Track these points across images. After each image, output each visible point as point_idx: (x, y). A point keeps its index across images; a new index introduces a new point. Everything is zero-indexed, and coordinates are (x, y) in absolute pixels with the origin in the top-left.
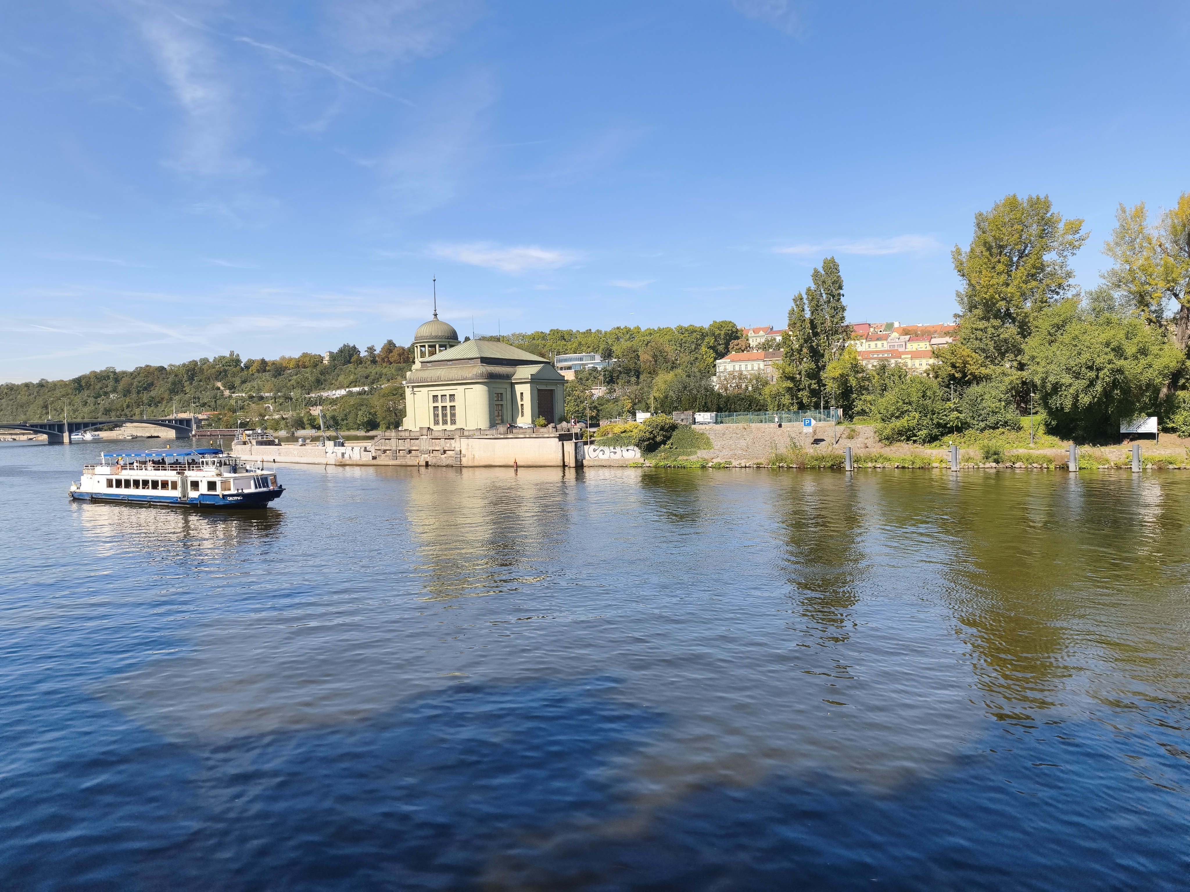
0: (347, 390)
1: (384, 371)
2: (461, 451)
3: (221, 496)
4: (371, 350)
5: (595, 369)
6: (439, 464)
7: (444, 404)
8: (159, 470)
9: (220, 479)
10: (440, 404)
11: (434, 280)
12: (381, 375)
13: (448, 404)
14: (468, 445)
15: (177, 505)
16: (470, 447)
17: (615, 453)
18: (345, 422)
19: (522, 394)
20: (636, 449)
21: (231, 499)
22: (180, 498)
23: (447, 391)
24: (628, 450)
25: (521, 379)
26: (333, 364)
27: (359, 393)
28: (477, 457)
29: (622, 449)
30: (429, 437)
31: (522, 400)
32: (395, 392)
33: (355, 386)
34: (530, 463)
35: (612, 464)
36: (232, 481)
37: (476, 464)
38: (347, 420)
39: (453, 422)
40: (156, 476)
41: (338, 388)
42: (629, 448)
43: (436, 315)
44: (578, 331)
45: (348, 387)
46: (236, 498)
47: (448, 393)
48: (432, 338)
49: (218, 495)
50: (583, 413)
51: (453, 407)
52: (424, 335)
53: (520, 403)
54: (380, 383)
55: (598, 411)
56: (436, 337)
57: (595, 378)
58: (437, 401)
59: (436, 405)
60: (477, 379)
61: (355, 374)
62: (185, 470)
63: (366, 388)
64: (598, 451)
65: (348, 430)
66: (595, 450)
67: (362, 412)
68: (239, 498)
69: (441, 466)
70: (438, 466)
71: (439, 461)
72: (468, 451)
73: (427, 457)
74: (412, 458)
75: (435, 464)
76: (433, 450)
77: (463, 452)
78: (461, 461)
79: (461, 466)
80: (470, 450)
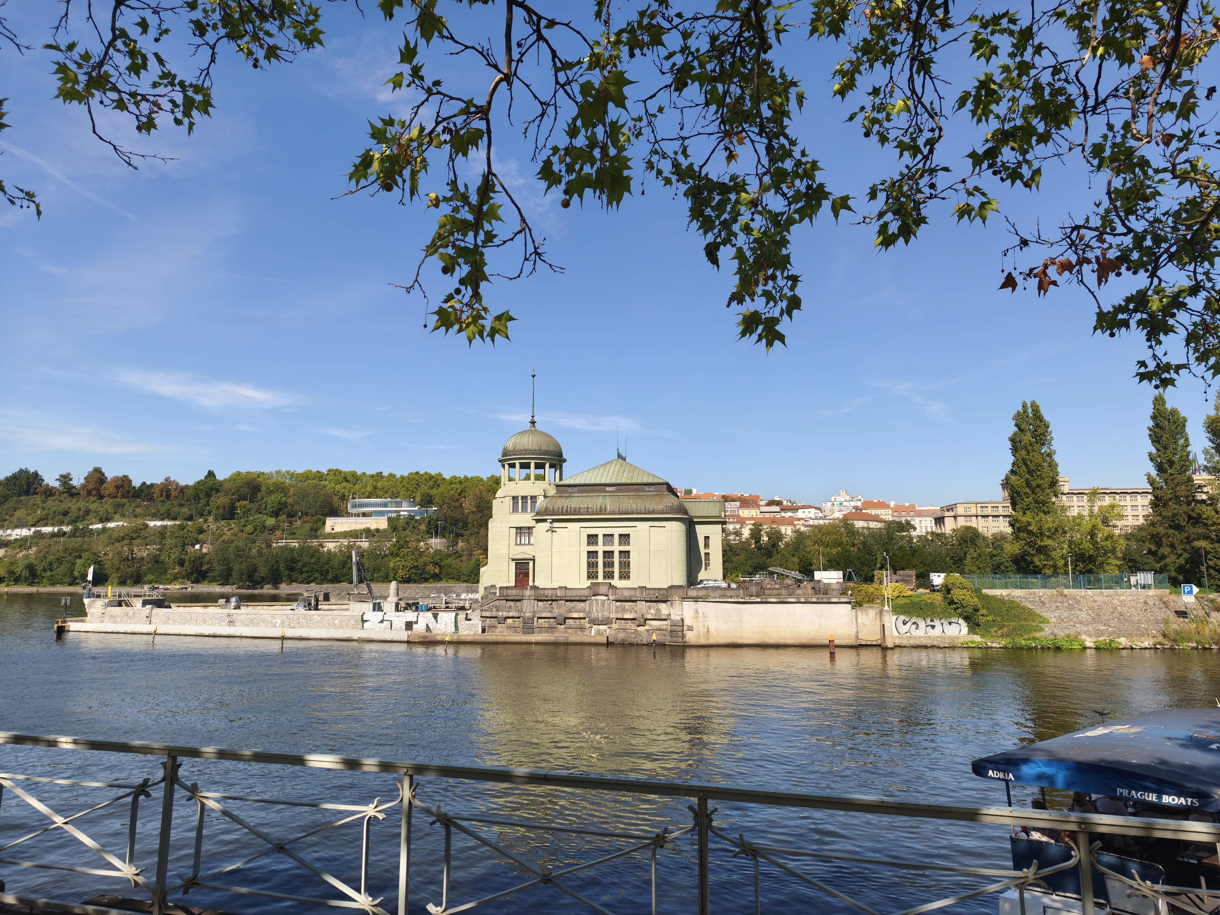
0: (33, 529)
1: (92, 507)
2: (683, 620)
4: (65, 479)
6: (634, 641)
7: (608, 549)
10: (600, 548)
11: (534, 376)
12: (88, 512)
13: (616, 548)
14: (697, 612)
16: (700, 614)
17: (933, 627)
18: (49, 573)
20: (961, 621)
23: (616, 529)
24: (950, 623)
27: (53, 535)
28: (712, 630)
29: (943, 621)
30: (611, 598)
33: (46, 525)
34: (804, 641)
37: (712, 641)
38: (51, 570)
41: (17, 527)
42: (953, 620)
43: (533, 423)
45: (33, 526)
47: (616, 532)
51: (625, 554)
53: (703, 551)
54: (86, 522)
58: (597, 543)
59: (592, 548)
60: (675, 513)
61: (43, 509)
63: (66, 529)
64: (909, 624)
66: (905, 623)
69: (637, 645)
70: (631, 644)
71: (633, 636)
72: (698, 622)
73: (606, 631)
74: (570, 631)
75: (624, 640)
76: (617, 619)
77: (687, 622)
78: (683, 636)
79: (683, 646)
80: (701, 619)
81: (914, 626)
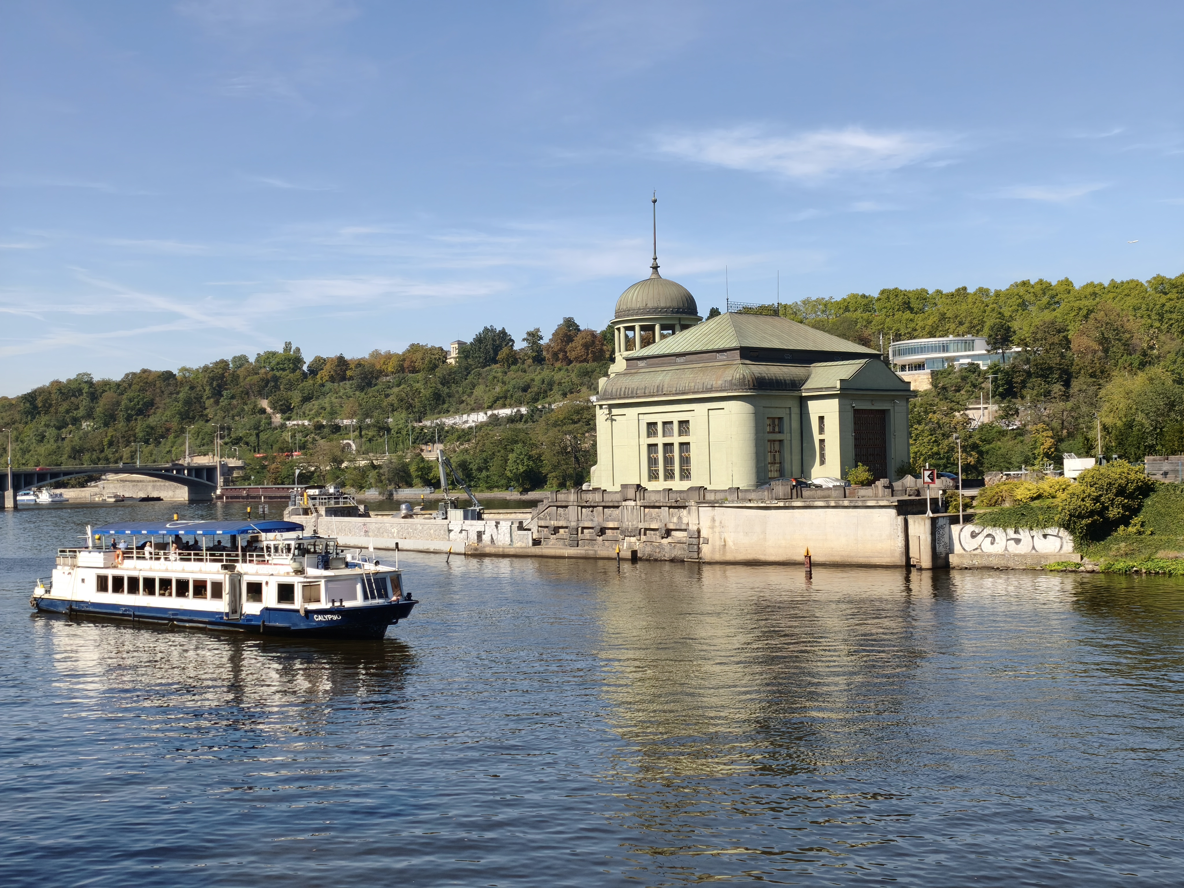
0: (489, 413)
1: (558, 376)
2: (699, 532)
3: (302, 613)
4: (534, 336)
5: (973, 368)
6: (658, 556)
7: (668, 440)
8: (189, 560)
9: (303, 580)
10: (660, 440)
11: (655, 202)
12: (551, 385)
13: (676, 439)
14: (713, 520)
15: (222, 628)
16: (717, 523)
17: (1018, 541)
18: (484, 473)
19: (821, 419)
20: (1063, 533)
21: (320, 618)
22: (227, 614)
23: (675, 414)
24: (1045, 536)
25: (820, 389)
26: (464, 364)
27: (511, 420)
28: (730, 543)
29: (1034, 533)
30: (639, 503)
31: (821, 430)
32: (576, 418)
33: (504, 406)
34: (837, 559)
35: (1011, 564)
36: (322, 583)
37: (729, 557)
38: (487, 470)
39: (685, 475)
40: (183, 571)
41: (473, 410)
42: (1048, 531)
43: (655, 268)
44: (939, 292)
45: (490, 407)
46: (329, 617)
47: (676, 418)
48: (648, 313)
49: (297, 611)
50: (948, 458)
51: (685, 446)
52: (634, 306)
53: (817, 437)
54: (548, 399)
55: (981, 453)
56: (655, 310)
57: (975, 386)
58: (655, 434)
59: (652, 441)
60: (732, 390)
61: (504, 383)
62: (237, 561)
63: (524, 410)
64: (980, 538)
65: (490, 488)
66: (974, 535)
67: (515, 455)
68: (335, 618)
69: (661, 561)
70: (656, 560)
71: (658, 550)
72: (714, 532)
73: (635, 543)
74: (606, 543)
75: (650, 555)
76: (646, 529)
77: (703, 534)
78: (699, 551)
79: (699, 562)
80: (717, 530)
81: (989, 539)
